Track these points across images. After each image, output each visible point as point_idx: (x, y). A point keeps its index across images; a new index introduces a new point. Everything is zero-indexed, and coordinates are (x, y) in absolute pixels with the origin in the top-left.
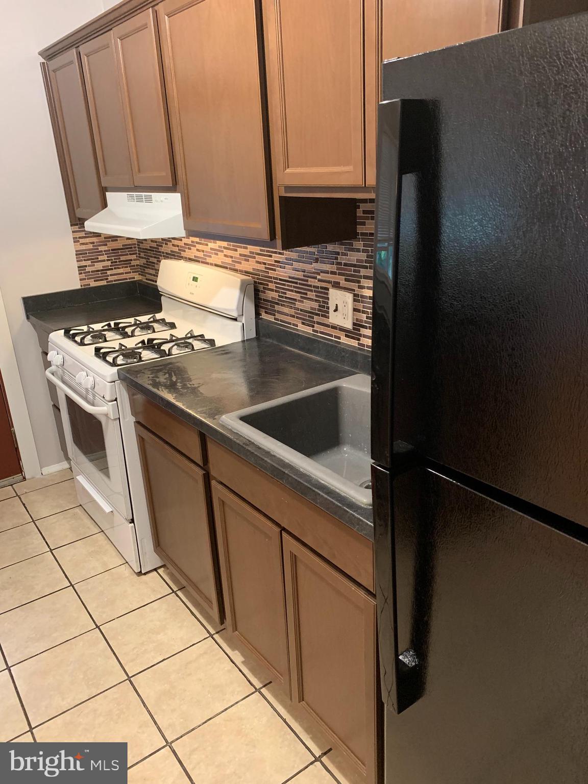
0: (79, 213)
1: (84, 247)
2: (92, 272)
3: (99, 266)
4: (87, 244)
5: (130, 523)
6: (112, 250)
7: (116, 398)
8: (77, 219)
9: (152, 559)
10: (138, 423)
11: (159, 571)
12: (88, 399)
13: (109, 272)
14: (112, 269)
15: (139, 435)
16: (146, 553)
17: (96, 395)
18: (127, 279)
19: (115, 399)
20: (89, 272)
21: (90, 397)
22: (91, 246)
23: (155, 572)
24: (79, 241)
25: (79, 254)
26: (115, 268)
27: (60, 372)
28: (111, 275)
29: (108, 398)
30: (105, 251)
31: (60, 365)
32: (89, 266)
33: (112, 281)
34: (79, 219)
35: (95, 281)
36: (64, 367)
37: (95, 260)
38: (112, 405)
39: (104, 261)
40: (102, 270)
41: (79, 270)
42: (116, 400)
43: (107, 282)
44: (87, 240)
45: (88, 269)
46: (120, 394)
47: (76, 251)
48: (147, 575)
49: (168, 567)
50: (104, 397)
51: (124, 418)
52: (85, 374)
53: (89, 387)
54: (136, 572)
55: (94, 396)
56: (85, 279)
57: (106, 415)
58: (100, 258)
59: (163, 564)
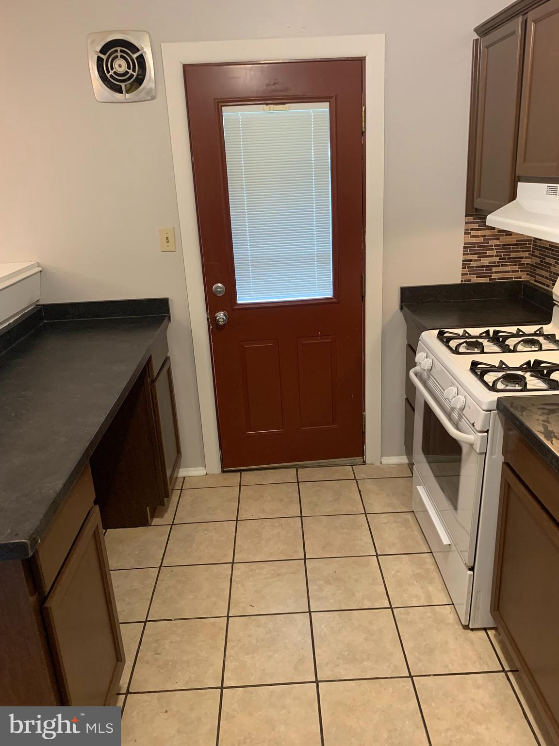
0: (478, 203)
1: (474, 240)
2: (477, 267)
3: (485, 261)
4: (478, 237)
5: (470, 570)
6: (504, 245)
7: (488, 430)
8: (474, 210)
9: (483, 617)
10: (506, 464)
11: (489, 632)
12: (451, 417)
13: (494, 269)
14: (498, 266)
15: (505, 480)
16: (479, 608)
17: (463, 417)
18: (512, 278)
19: (486, 430)
20: (473, 267)
21: (455, 415)
22: (481, 240)
23: (483, 633)
24: (470, 233)
25: (467, 246)
26: (502, 266)
27: (425, 375)
28: (496, 272)
29: (478, 426)
30: (495, 246)
31: (428, 370)
32: (475, 260)
33: (495, 279)
34: (476, 210)
35: (477, 277)
36: (431, 372)
37: (482, 255)
38: (482, 436)
39: (492, 256)
40: (487, 266)
41: (463, 264)
42: (487, 432)
43: (490, 280)
44: (480, 233)
45: (472, 264)
46: (494, 426)
47: (465, 244)
48: (474, 632)
49: (500, 632)
50: (473, 425)
51: (491, 454)
52: (455, 390)
53: (458, 407)
54: (463, 623)
55: (460, 417)
56: (467, 274)
57: (471, 445)
58: (489, 253)
59: (495, 626)
